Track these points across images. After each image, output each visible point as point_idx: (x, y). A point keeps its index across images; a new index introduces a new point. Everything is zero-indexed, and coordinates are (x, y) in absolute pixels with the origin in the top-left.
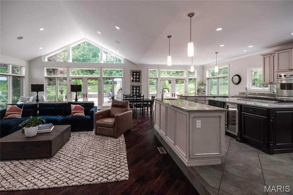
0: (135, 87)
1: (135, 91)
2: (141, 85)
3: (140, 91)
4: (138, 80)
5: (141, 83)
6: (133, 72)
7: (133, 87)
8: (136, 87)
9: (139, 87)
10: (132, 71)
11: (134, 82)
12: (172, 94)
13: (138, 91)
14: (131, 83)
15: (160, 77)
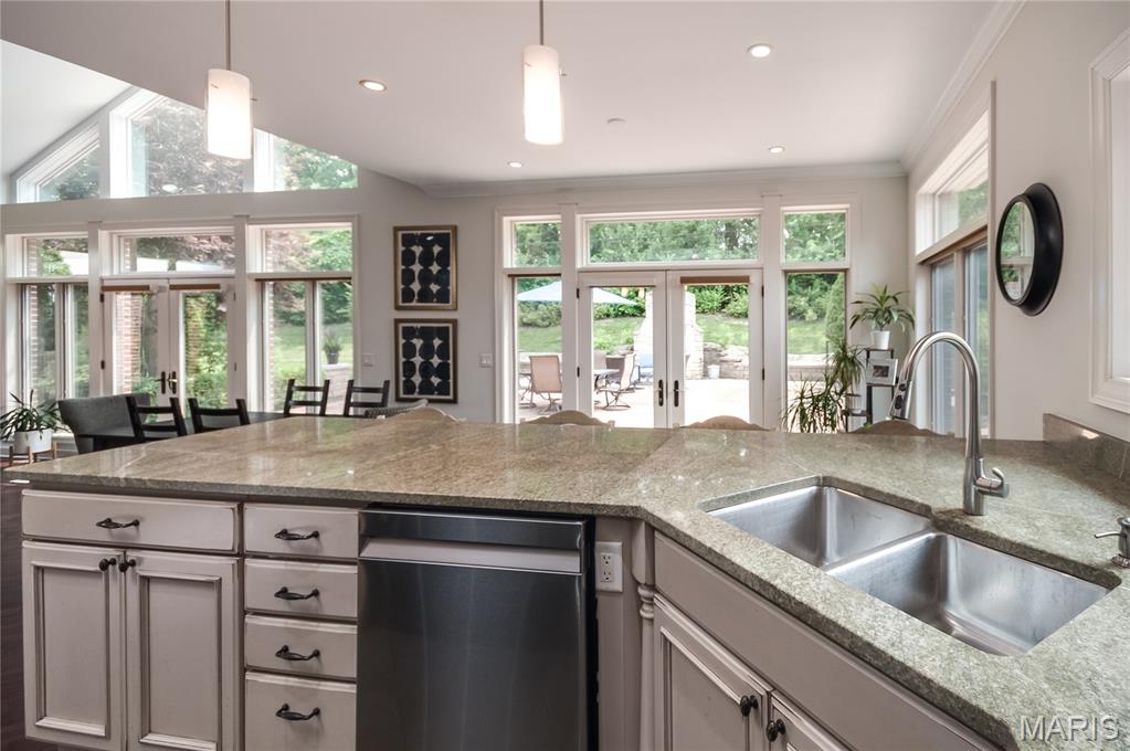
0: (420, 336)
2: (454, 322)
3: (451, 362)
4: (434, 288)
5: (455, 308)
6: (409, 240)
7: (409, 333)
8: (427, 334)
9: (443, 333)
10: (400, 234)
11: (414, 304)
12: (661, 382)
13: (436, 361)
14: (398, 308)
15: (579, 265)
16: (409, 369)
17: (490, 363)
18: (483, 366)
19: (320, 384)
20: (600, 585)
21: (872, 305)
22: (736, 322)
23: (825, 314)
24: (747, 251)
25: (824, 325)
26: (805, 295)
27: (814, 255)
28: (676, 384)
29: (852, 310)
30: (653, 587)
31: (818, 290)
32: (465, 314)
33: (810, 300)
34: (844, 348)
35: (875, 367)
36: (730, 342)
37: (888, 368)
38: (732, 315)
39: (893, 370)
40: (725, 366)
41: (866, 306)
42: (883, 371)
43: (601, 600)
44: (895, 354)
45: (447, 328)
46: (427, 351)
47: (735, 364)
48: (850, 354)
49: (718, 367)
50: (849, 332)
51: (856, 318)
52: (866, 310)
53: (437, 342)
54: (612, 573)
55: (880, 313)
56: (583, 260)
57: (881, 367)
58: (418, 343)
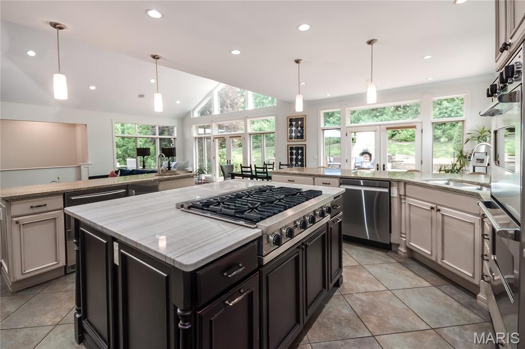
0: (295, 150)
1: (294, 157)
2: (305, 145)
3: (304, 157)
4: (299, 135)
5: (305, 141)
6: (291, 120)
7: (292, 149)
8: (297, 149)
9: (302, 148)
10: (289, 118)
11: (293, 140)
12: (378, 165)
13: (300, 157)
14: (288, 141)
15: (347, 125)
16: (292, 159)
17: (317, 158)
18: (314, 159)
19: (249, 166)
20: (392, 195)
21: (477, 134)
22: (400, 144)
23: (453, 138)
24: (405, 109)
25: (453, 144)
26: (441, 129)
27: (447, 108)
28: (384, 165)
29: (466, 137)
30: (405, 195)
31: (449, 126)
32: (309, 143)
33: (444, 132)
34: (461, 152)
35: (477, 159)
36: (397, 152)
37: (483, 159)
38: (397, 140)
39: (486, 161)
40: (394, 163)
41: (473, 135)
42: (482, 161)
43: (392, 198)
44: (488, 154)
45: (303, 147)
46: (297, 154)
47: (400, 163)
48: (464, 154)
49: (391, 164)
50: (465, 146)
51: (468, 140)
52: (473, 137)
53: (300, 151)
54: (395, 192)
55: (481, 138)
56: (348, 124)
57: (480, 159)
58: (294, 152)
